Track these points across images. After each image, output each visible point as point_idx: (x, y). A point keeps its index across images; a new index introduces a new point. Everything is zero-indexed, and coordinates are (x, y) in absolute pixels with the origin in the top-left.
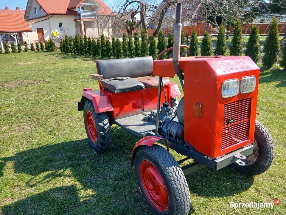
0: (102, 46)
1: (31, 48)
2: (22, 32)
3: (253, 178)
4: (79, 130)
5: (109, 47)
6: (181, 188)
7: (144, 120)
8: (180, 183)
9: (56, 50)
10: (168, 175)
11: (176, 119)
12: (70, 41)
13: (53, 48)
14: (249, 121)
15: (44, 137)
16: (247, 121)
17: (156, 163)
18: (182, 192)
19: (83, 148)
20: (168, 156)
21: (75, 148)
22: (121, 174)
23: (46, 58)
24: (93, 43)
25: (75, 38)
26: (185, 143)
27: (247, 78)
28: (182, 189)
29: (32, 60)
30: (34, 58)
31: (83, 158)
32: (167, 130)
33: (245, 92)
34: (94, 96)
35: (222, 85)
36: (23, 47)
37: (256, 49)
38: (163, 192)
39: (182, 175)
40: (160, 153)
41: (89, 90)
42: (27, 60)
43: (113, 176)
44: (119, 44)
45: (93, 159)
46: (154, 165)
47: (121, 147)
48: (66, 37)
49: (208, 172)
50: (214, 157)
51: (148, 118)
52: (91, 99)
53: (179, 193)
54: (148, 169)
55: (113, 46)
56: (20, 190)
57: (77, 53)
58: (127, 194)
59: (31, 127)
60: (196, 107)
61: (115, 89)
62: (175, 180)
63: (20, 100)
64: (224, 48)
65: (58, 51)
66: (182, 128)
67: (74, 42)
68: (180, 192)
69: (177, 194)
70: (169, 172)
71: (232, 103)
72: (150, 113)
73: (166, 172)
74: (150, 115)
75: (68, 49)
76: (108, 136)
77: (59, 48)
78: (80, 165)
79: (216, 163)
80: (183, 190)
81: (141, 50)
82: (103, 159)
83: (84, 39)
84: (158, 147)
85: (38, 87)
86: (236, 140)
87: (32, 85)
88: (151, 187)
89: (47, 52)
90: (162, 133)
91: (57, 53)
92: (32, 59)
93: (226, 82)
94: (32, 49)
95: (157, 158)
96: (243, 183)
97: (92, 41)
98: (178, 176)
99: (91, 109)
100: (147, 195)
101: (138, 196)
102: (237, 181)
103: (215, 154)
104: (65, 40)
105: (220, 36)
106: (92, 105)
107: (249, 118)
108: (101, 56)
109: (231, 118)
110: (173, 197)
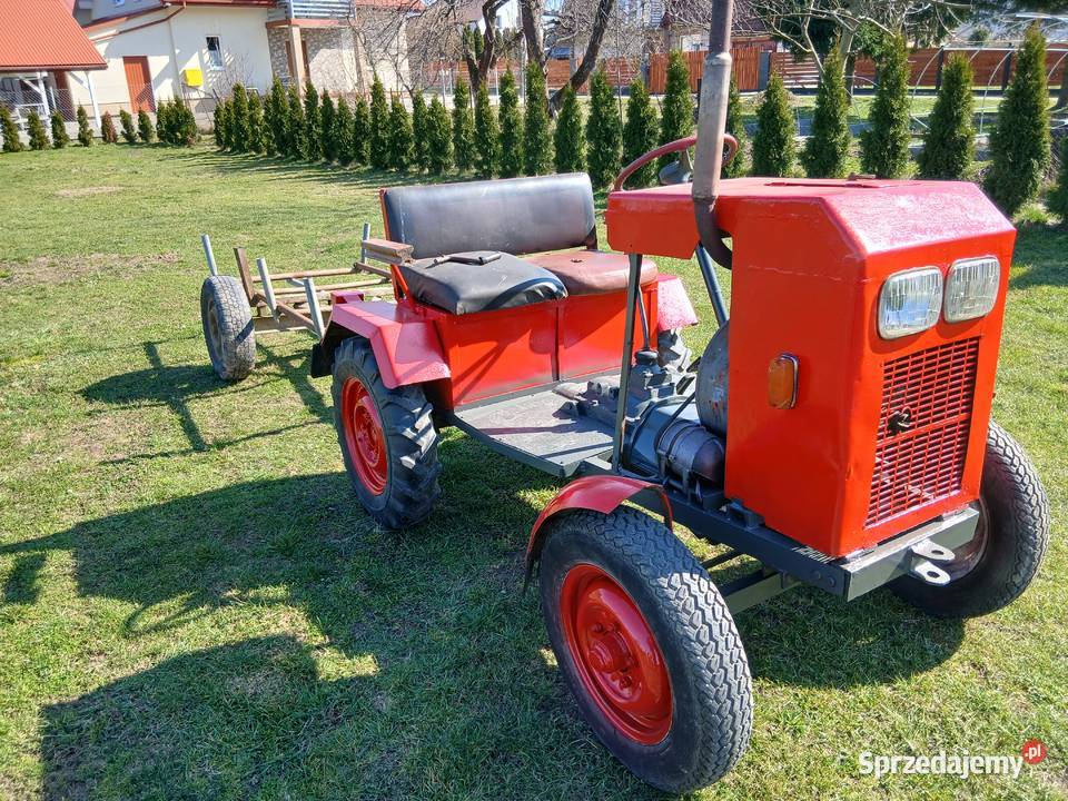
0: (375, 128)
1: (103, 133)
2: (68, 70)
3: (962, 626)
4: (310, 446)
5: (401, 132)
6: (721, 666)
7: (563, 412)
8: (720, 651)
9: (200, 139)
10: (674, 619)
11: (691, 413)
12: (252, 105)
13: (187, 132)
14: (968, 421)
15: (184, 471)
16: (961, 423)
17: (629, 575)
18: (725, 681)
19: (333, 512)
20: (675, 552)
21: (303, 512)
22: (480, 609)
23: (160, 169)
24: (340, 115)
25: (271, 93)
26: (726, 501)
27: (967, 265)
28: (726, 670)
29: (111, 178)
30: (115, 170)
31: (335, 551)
32: (660, 452)
33: (961, 316)
34: (379, 325)
35: (881, 289)
36: (72, 129)
37: (962, 145)
38: (650, 677)
39: (725, 622)
40: (644, 540)
41: (352, 298)
42: (91, 180)
43: (449, 614)
44: (442, 119)
45: (374, 554)
46: (620, 583)
47: (473, 509)
48: (237, 89)
49: (797, 603)
50: (838, 554)
51: (578, 405)
52: (365, 334)
53: (715, 686)
54: (593, 595)
55: (416, 125)
56: (110, 665)
57: (280, 150)
58: (506, 680)
59: (132, 433)
60: (781, 372)
61: (458, 299)
62: (701, 638)
63: (80, 332)
64: (840, 138)
65: (207, 144)
66: (718, 447)
67: (267, 110)
68: (719, 682)
69: (708, 689)
70: (680, 608)
71: (914, 355)
72: (583, 387)
73: (669, 610)
74: (583, 395)
75: (246, 138)
76: (430, 473)
77: (209, 134)
78: (325, 574)
79: (847, 575)
80: (731, 675)
81: (525, 146)
82: (409, 553)
83: (308, 97)
84: (637, 518)
85: (143, 283)
86: (916, 491)
87: (117, 273)
88: (606, 658)
89: (165, 146)
90: (634, 462)
91: (202, 149)
92: (108, 176)
93: (896, 279)
94: (108, 134)
95: (635, 558)
96: (927, 642)
97: (336, 106)
98: (713, 622)
99: (368, 371)
100: (583, 687)
101: (548, 688)
102: (904, 636)
103: (845, 541)
104: (232, 100)
105: (826, 92)
106: (369, 355)
107: (969, 410)
108: (369, 167)
109: (906, 412)
110: (694, 697)
